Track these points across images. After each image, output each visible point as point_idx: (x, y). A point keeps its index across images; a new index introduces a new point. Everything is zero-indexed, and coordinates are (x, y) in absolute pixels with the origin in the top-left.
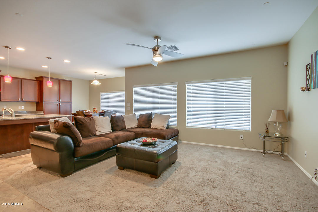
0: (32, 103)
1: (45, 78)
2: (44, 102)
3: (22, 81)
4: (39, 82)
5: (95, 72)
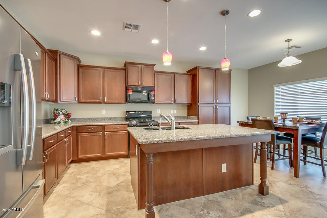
0: (183, 105)
1: (199, 69)
2: (198, 104)
3: (175, 76)
4: (192, 76)
5: (286, 41)
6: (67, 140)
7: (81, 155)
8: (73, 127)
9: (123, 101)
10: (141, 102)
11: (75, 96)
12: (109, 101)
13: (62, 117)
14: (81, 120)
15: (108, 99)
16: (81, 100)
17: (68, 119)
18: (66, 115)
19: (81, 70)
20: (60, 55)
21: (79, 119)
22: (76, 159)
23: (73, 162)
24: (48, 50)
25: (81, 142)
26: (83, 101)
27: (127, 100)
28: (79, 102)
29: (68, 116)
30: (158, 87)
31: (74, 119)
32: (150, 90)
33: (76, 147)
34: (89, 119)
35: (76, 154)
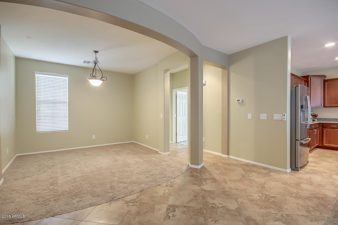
6: (316, 130)
7: (326, 143)
8: (319, 123)
11: (321, 103)
14: (325, 119)
16: (326, 105)
17: (315, 119)
18: (313, 115)
19: (326, 83)
20: (310, 78)
21: (324, 119)
22: (321, 145)
23: (318, 147)
24: (301, 77)
25: (326, 134)
26: (328, 105)
28: (325, 107)
29: (315, 116)
31: (320, 119)
33: (321, 138)
34: (333, 119)
35: (321, 142)
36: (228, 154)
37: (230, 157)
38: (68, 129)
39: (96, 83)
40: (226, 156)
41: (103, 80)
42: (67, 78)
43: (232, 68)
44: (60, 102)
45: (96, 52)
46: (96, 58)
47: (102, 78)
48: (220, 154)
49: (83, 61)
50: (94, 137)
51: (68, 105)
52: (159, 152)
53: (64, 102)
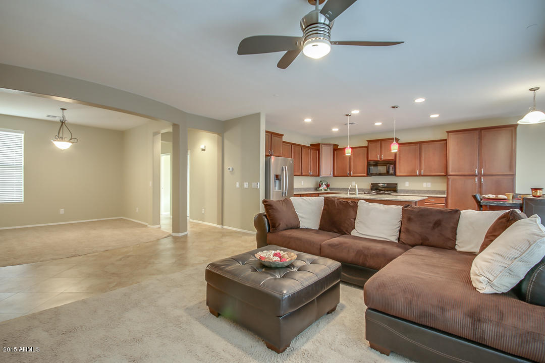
2: (447, 176)
3: (422, 145)
5: (530, 90)
9: (365, 175)
10: (380, 174)
11: (330, 172)
12: (354, 175)
13: (325, 186)
15: (354, 173)
20: (320, 146)
24: (311, 145)
26: (337, 175)
27: (369, 174)
28: (334, 176)
29: (328, 186)
30: (399, 160)
32: (393, 163)
36: (222, 224)
37: (224, 227)
38: (23, 201)
39: (63, 145)
40: (220, 226)
41: (72, 142)
42: (23, 135)
43: (226, 135)
44: (12, 166)
45: (63, 109)
46: (63, 117)
47: (71, 139)
48: (215, 225)
49: (46, 115)
50: (62, 211)
51: (23, 169)
52: (148, 226)
53: (18, 166)
